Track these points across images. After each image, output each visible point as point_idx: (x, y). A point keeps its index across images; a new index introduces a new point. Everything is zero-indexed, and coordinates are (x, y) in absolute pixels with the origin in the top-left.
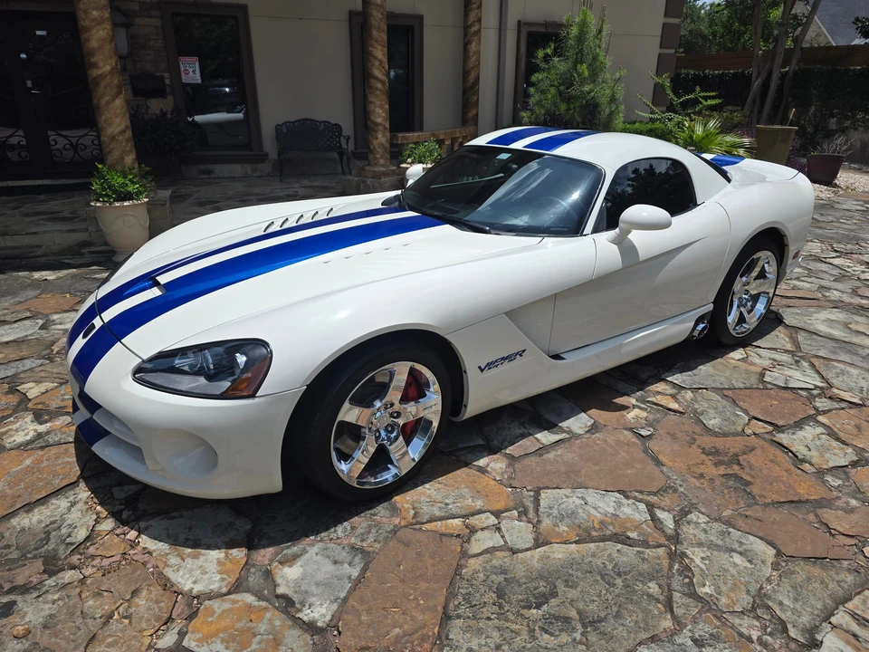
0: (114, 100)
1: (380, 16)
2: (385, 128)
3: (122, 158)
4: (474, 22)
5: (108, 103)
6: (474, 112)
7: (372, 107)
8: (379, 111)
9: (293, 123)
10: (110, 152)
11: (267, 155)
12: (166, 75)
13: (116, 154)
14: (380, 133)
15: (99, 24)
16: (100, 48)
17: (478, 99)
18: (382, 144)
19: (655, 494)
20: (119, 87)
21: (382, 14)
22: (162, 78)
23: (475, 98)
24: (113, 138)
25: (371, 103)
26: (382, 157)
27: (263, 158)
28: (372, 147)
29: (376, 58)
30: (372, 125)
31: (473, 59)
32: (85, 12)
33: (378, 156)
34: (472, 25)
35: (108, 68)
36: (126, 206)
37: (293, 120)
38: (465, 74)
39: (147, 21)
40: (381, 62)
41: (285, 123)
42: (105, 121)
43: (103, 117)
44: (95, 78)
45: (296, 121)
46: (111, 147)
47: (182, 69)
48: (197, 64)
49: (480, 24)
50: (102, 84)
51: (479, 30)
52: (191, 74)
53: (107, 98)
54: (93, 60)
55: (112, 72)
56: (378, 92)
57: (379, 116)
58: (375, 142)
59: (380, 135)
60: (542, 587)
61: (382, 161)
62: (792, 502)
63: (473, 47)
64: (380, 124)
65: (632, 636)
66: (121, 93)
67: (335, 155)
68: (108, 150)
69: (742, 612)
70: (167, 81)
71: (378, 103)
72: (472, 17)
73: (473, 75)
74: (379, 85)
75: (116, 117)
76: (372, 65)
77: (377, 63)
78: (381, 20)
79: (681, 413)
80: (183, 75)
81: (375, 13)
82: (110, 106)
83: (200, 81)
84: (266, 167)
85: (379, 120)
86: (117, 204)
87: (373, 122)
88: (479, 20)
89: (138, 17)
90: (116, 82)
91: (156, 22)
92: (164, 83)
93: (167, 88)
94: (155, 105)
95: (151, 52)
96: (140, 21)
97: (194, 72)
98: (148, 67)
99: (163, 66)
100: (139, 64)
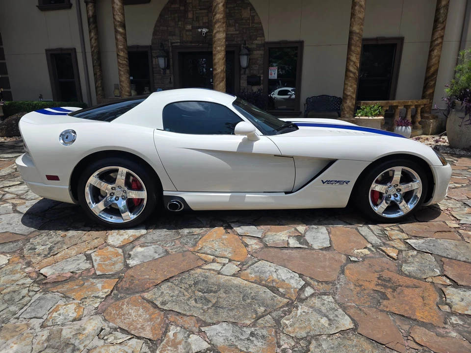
1: (357, 39)
2: (352, 98)
4: (438, 38)
5: (218, 85)
6: (430, 91)
7: (346, 87)
8: (350, 88)
12: (262, 75)
15: (219, 52)
16: (218, 62)
17: (435, 84)
18: (349, 106)
19: (318, 282)
20: (223, 78)
22: (260, 77)
23: (433, 82)
25: (346, 84)
26: (348, 113)
27: (298, 114)
28: (343, 108)
29: (352, 61)
30: (344, 96)
31: (434, 60)
32: (215, 48)
33: (346, 113)
34: (436, 39)
35: (220, 70)
37: (316, 96)
38: (428, 68)
39: (258, 52)
41: (313, 97)
44: (215, 74)
45: (318, 96)
47: (270, 73)
48: (276, 70)
49: (443, 39)
50: (217, 76)
51: (441, 43)
52: (273, 75)
53: (218, 83)
54: (215, 67)
55: (221, 72)
56: (351, 78)
57: (350, 91)
58: (345, 105)
59: (348, 101)
60: (214, 288)
61: (347, 115)
62: (403, 316)
63: (435, 53)
64: (350, 95)
65: (227, 318)
66: (223, 80)
69: (293, 337)
70: (262, 78)
71: (349, 84)
72: (437, 35)
73: (433, 69)
74: (352, 75)
76: (350, 65)
77: (352, 63)
79: (394, 259)
80: (270, 75)
81: (355, 37)
83: (276, 78)
85: (349, 93)
87: (345, 94)
88: (442, 37)
89: (255, 50)
90: (222, 76)
91: (262, 52)
92: (260, 79)
93: (261, 81)
94: (255, 89)
95: (257, 66)
96: (255, 52)
97: (274, 74)
98: (255, 72)
99: (261, 72)
100: (252, 71)
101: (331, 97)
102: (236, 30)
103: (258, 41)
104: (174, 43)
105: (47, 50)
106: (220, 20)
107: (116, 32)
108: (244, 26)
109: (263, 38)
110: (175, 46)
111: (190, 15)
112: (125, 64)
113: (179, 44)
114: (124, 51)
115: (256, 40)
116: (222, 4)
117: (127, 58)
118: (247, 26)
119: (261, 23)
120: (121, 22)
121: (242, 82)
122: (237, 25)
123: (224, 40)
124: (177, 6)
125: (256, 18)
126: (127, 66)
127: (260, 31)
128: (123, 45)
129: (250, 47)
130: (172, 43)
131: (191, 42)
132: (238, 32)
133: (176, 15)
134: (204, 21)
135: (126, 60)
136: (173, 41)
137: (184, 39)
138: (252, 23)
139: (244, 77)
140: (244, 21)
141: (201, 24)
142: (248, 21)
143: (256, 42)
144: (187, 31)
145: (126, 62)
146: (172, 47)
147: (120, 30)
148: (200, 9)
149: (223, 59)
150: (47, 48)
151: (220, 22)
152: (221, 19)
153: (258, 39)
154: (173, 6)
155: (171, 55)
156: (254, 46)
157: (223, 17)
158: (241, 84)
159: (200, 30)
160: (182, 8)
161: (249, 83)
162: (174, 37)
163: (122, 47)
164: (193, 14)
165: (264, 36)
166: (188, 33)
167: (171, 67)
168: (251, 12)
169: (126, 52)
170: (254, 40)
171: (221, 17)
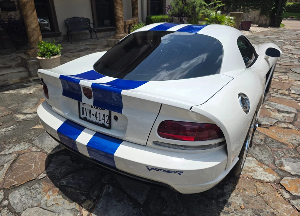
0: (33, 12)
3: (38, 38)
5: (31, 13)
6: (136, 12)
7: (118, 11)
8: (120, 12)
9: (71, 19)
10: (33, 35)
11: (61, 33)
13: (36, 36)
18: (122, 25)
23: (137, 6)
24: (34, 29)
25: (117, 9)
26: (122, 30)
27: (59, 34)
28: (118, 27)
30: (118, 18)
36: (56, 58)
37: (70, 18)
41: (67, 19)
42: (30, 22)
43: (29, 20)
44: (25, 3)
45: (71, 18)
46: (33, 33)
50: (28, 5)
53: (30, 12)
56: (120, 5)
57: (121, 14)
59: (121, 22)
61: (122, 32)
64: (121, 17)
67: (88, 31)
68: (32, 35)
75: (35, 20)
82: (32, 15)
84: (61, 38)
85: (121, 16)
86: (52, 58)
87: (118, 17)
92: (15, 4)
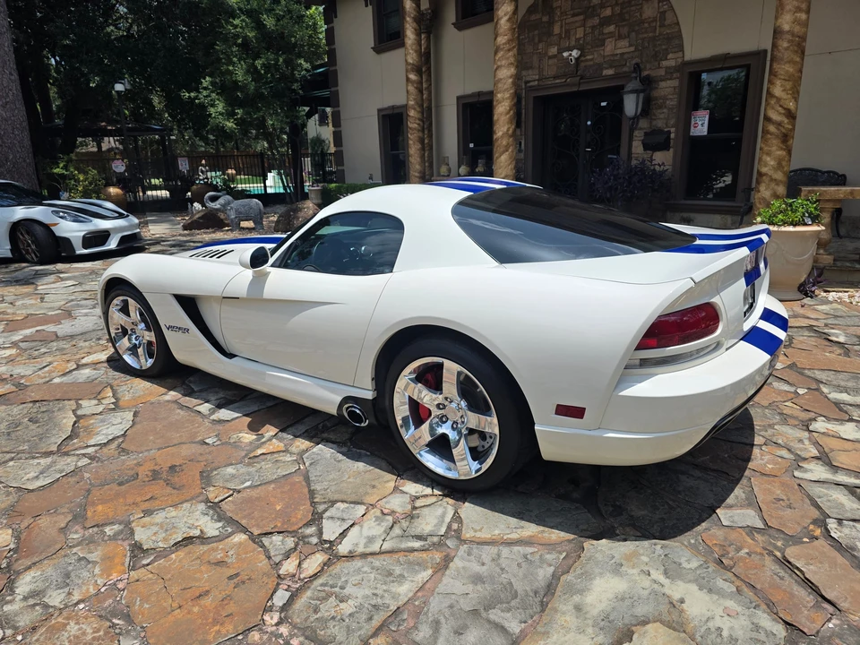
12: (673, 130)
14: (763, 185)
21: (788, 42)
22: (669, 132)
33: (757, 213)
39: (669, 83)
40: (779, 99)
47: (693, 122)
48: (707, 116)
52: (700, 127)
58: (757, 196)
66: (507, 151)
70: (672, 136)
78: (787, 49)
80: (692, 128)
83: (706, 133)
89: (662, 80)
90: (504, 143)
91: (675, 83)
92: (669, 138)
93: (672, 142)
94: (659, 157)
95: (665, 110)
96: (663, 84)
97: (702, 125)
98: (660, 124)
99: (672, 122)
100: (654, 123)
101: (823, 173)
102: (630, 45)
103: (671, 61)
104: (529, 82)
105: (379, 110)
106: (502, 47)
107: (408, 79)
108: (646, 36)
109: (680, 54)
110: (530, 87)
111: (557, 30)
112: (415, 129)
113: (536, 83)
114: (415, 109)
115: (666, 59)
116: (507, 17)
117: (419, 119)
118: (651, 35)
119: (678, 24)
120: (413, 64)
121: (634, 144)
122: (633, 34)
123: (511, 80)
124: (538, 16)
125: (669, 15)
126: (419, 130)
127: (674, 40)
128: (414, 99)
129: (653, 73)
130: (526, 82)
131: (555, 77)
132: (632, 49)
133: (536, 32)
134: (577, 37)
135: (418, 121)
136: (528, 79)
137: (545, 73)
138: (660, 26)
139: (638, 135)
140: (646, 25)
141: (573, 43)
142: (654, 24)
143: (664, 63)
144: (550, 58)
145: (419, 124)
146: (526, 88)
147: (412, 76)
148: (574, 15)
149: (508, 113)
150: (380, 107)
151: (502, 49)
152: (504, 44)
153: (670, 56)
154: (533, 17)
155: (523, 103)
156: (662, 72)
157: (509, 41)
158: (633, 150)
159: (565, 54)
160: (545, 19)
161: (646, 147)
162: (530, 72)
163: (411, 103)
164: (561, 27)
165: (682, 50)
166: (551, 62)
167: (523, 125)
168: (661, 4)
169: (418, 109)
170: (662, 60)
171: (504, 41)
